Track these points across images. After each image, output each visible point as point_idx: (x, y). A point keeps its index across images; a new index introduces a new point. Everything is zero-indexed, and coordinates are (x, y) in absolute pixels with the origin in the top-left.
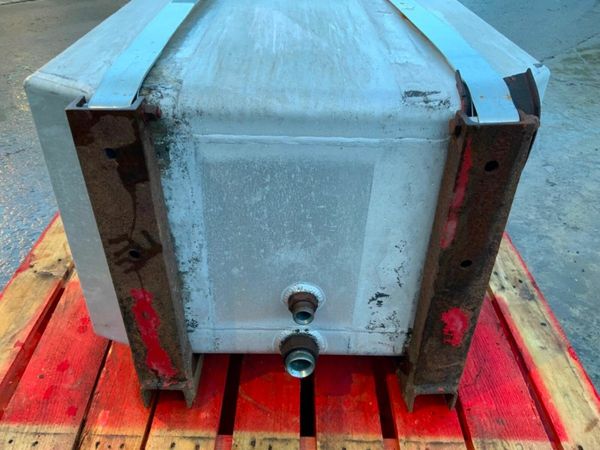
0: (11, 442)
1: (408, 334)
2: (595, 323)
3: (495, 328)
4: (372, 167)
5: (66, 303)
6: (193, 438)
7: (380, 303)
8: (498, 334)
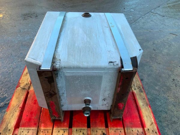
0: (23, 132)
1: (111, 106)
2: (161, 91)
3: (132, 100)
4: (102, 76)
5: (30, 96)
6: (63, 130)
7: (105, 100)
8: (133, 102)
